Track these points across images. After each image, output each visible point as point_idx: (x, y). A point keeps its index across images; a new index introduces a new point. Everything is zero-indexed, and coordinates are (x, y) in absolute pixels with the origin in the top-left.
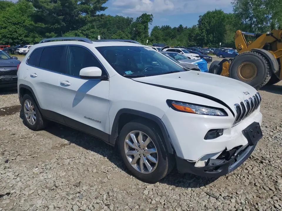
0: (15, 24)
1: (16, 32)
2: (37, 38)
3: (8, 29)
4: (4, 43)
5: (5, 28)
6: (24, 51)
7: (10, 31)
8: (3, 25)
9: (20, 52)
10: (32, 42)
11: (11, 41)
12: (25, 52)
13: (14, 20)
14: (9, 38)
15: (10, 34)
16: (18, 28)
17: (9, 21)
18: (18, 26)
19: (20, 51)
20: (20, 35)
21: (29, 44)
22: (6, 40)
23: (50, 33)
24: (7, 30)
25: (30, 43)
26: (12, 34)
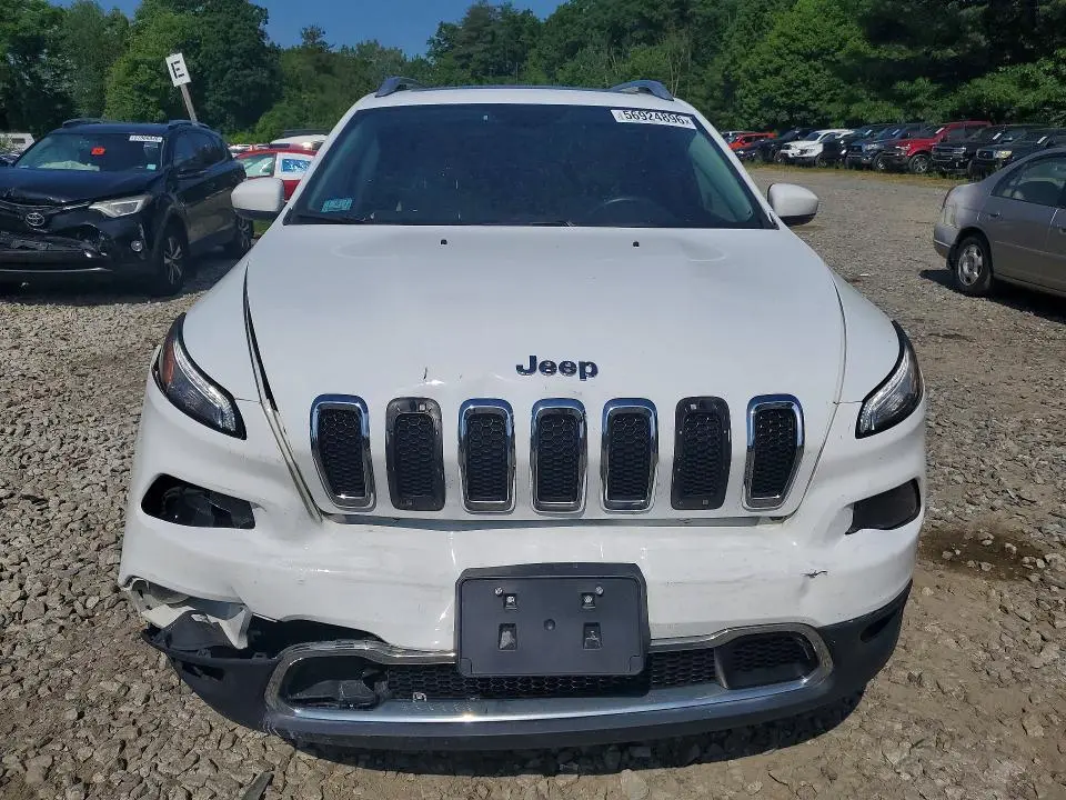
0: (808, 57)
1: (806, 83)
2: (857, 105)
3: (785, 77)
4: (763, 125)
5: (777, 71)
6: (803, 151)
7: (790, 84)
8: (770, 62)
9: (791, 156)
10: (839, 119)
11: (784, 116)
12: (805, 155)
13: (809, 42)
14: (780, 107)
15: (786, 93)
16: (815, 69)
17: (793, 47)
18: (818, 64)
19: (790, 153)
20: (817, 96)
21: (829, 128)
22: (771, 115)
23: (912, 81)
24: (779, 79)
25: (833, 121)
26: (792, 93)
